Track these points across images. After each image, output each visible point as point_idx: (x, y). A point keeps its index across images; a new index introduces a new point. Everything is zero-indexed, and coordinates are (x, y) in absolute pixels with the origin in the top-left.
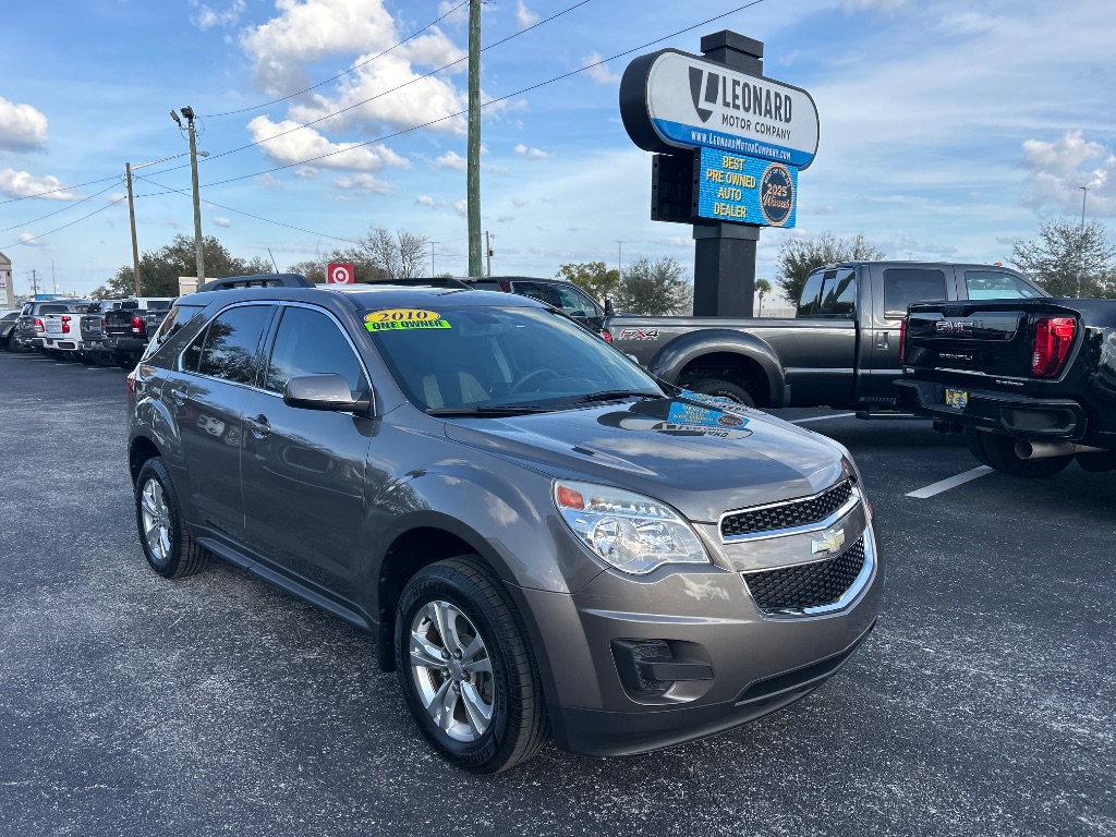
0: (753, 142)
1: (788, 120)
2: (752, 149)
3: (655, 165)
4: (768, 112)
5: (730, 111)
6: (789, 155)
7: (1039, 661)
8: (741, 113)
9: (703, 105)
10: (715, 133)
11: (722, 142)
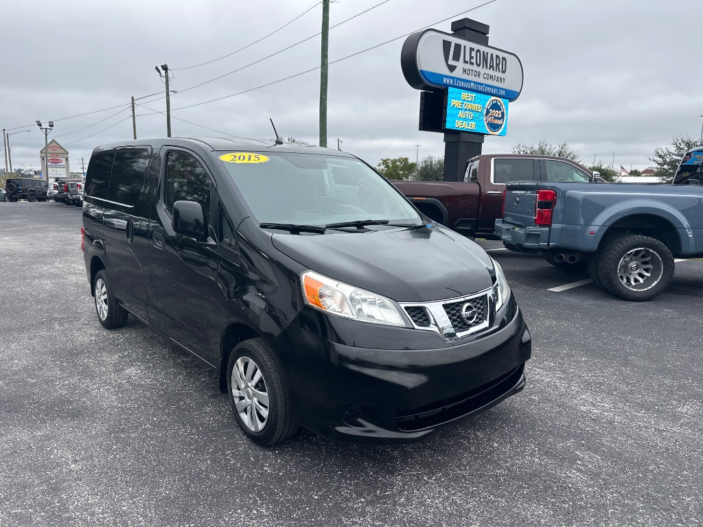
0: (482, 84)
1: (504, 72)
2: (480, 88)
3: (422, 98)
4: (492, 67)
5: (468, 66)
6: (504, 92)
7: (587, 376)
8: (475, 68)
9: (451, 62)
10: (458, 79)
11: (462, 84)
